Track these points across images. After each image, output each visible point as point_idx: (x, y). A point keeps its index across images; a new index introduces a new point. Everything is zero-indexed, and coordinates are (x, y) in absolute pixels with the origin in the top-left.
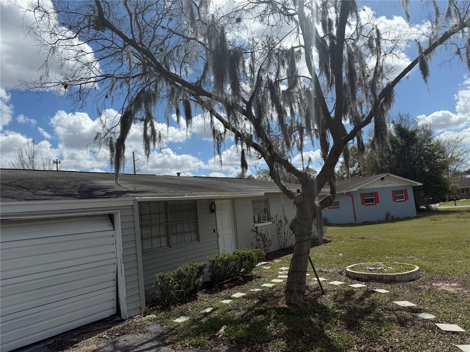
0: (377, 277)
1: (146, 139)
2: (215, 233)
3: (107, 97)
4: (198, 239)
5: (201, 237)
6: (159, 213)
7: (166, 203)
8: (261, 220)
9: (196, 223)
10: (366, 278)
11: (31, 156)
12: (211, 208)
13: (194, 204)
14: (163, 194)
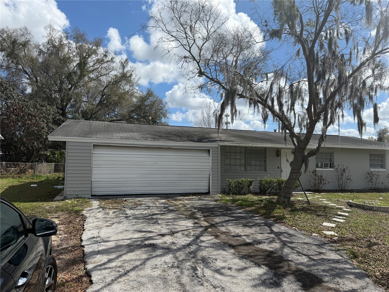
0: (361, 206)
1: (233, 114)
2: (279, 170)
3: (218, 92)
4: (265, 170)
5: (267, 170)
6: (241, 153)
7: (246, 148)
8: (322, 166)
9: (265, 161)
10: (355, 206)
11: (208, 113)
12: (277, 153)
13: (265, 150)
14: (236, 143)
